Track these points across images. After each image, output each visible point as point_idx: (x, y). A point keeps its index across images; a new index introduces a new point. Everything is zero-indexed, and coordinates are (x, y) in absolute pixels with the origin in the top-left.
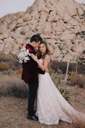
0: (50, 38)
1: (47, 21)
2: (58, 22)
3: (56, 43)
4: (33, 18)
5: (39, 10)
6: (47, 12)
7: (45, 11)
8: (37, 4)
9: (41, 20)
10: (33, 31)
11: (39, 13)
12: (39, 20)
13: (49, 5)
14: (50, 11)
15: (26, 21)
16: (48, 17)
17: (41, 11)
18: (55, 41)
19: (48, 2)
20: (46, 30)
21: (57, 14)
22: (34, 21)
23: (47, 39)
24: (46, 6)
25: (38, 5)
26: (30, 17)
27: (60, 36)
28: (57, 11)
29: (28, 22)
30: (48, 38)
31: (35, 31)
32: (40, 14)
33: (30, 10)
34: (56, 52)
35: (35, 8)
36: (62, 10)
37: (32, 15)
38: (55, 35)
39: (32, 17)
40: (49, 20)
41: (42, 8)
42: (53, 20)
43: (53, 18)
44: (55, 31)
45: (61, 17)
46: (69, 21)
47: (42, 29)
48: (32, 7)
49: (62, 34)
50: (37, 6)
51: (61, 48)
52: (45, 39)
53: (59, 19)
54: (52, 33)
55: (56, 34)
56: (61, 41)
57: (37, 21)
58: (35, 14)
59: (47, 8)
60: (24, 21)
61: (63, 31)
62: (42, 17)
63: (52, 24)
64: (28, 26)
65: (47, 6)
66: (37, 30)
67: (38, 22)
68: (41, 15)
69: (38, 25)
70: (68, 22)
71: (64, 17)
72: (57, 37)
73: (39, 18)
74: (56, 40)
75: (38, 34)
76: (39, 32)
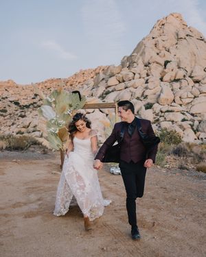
0: (171, 111)
1: (161, 79)
2: (183, 81)
3: (184, 120)
4: (137, 76)
5: (146, 61)
6: (160, 64)
7: (157, 63)
8: (142, 51)
9: (151, 79)
10: (138, 98)
11: (146, 66)
12: (146, 78)
13: (164, 52)
14: (167, 63)
15: (124, 81)
16: (163, 74)
17: (149, 63)
18: (183, 117)
19: (161, 48)
20: (163, 96)
21: (179, 68)
22: (139, 82)
23: (166, 113)
24: (158, 54)
25: (144, 53)
26: (131, 75)
27: (190, 106)
28: (179, 61)
29: (129, 84)
30: (168, 111)
31: (142, 98)
32: (148, 68)
33: (129, 62)
34: (188, 135)
35: (138, 59)
36: (186, 58)
37: (133, 70)
38: (181, 105)
39: (135, 74)
40: (166, 78)
41: (151, 57)
43: (173, 74)
44: (180, 97)
45: (187, 72)
46: (203, 79)
47: (155, 94)
48: (131, 56)
49: (193, 103)
50: (141, 55)
51: (195, 128)
52: (162, 112)
53: (184, 76)
54: (174, 101)
55: (181, 103)
56: (192, 115)
57: (144, 81)
58: (139, 68)
59: (160, 56)
60: (120, 82)
61: (195, 97)
62: (153, 73)
63: (172, 86)
64: (128, 90)
65: (160, 54)
66: (146, 97)
67: (147, 82)
68: (150, 69)
69: (147, 88)
70: (202, 81)
71: (192, 72)
72: (183, 108)
73: (148, 75)
74: (183, 114)
75: (148, 104)
76: (149, 100)
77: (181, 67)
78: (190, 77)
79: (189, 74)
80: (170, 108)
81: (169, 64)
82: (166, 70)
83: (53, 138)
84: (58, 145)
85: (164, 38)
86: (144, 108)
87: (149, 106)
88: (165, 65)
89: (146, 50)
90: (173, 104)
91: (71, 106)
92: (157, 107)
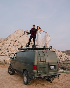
1: (14, 45)
2: (19, 46)
4: (7, 43)
5: (11, 40)
7: (13, 41)
9: (11, 44)
10: (6, 49)
16: (14, 43)
19: (15, 37)
20: (12, 49)
21: (19, 43)
22: (7, 45)
25: (10, 38)
26: (6, 43)
28: (19, 41)
29: (5, 45)
30: (12, 53)
31: (7, 49)
33: (6, 39)
36: (21, 41)
37: (7, 42)
42: (16, 45)
43: (17, 44)
53: (20, 45)
57: (9, 45)
58: (9, 41)
59: (15, 39)
60: (3, 44)
63: (16, 47)
64: (4, 47)
66: (8, 49)
69: (9, 47)
73: (10, 43)
75: (8, 51)
76: (8, 50)
78: (21, 45)
82: (15, 43)
85: (17, 35)
86: (7, 52)
87: (8, 52)
88: (15, 41)
89: (11, 37)
90: (14, 52)
92: (10, 52)
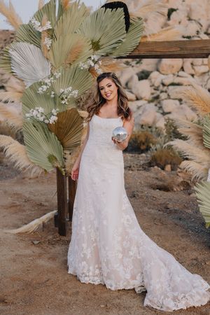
0: (178, 84)
6: (162, 13)
10: (128, 63)
21: (190, 19)
23: (171, 87)
27: (207, 77)
28: (191, 10)
30: (173, 84)
31: (134, 63)
36: (201, 6)
38: (193, 75)
44: (192, 64)
45: (202, 26)
52: (164, 85)
53: (198, 32)
54: (182, 69)
55: (193, 73)
62: (150, 26)
66: (139, 61)
71: (209, 26)
72: (197, 80)
75: (143, 72)
77: (193, 18)
78: (207, 33)
79: (204, 29)
80: (177, 80)
81: (174, 13)
82: (170, 22)
83: (39, 135)
84: (51, 158)
86: (136, 78)
87: (144, 76)
88: (169, 15)
90: (181, 73)
91: (96, 46)
92: (156, 78)
